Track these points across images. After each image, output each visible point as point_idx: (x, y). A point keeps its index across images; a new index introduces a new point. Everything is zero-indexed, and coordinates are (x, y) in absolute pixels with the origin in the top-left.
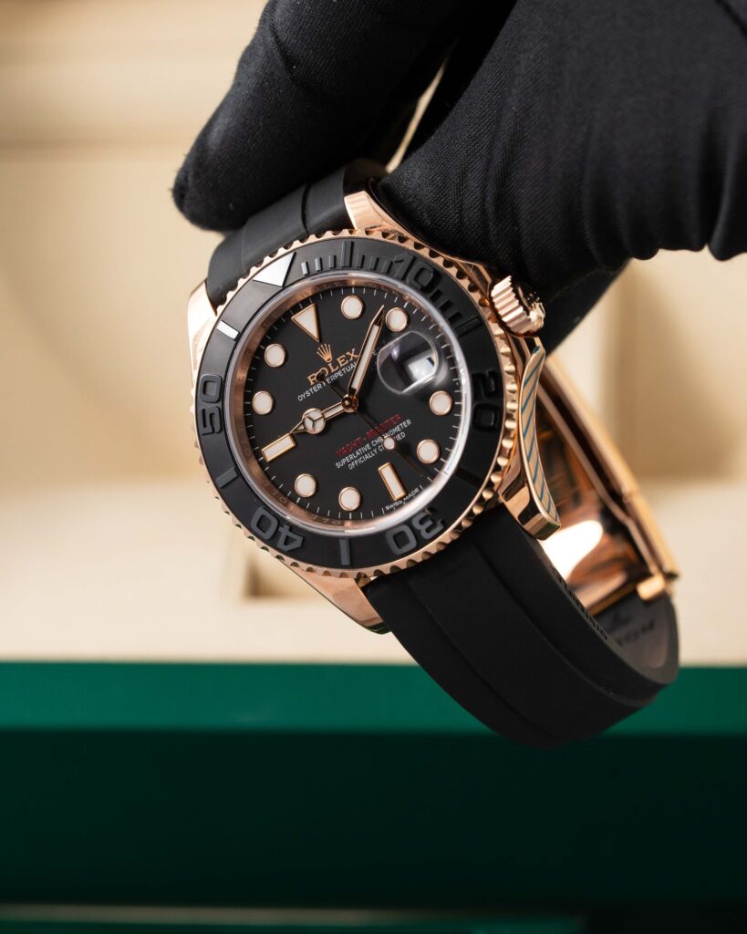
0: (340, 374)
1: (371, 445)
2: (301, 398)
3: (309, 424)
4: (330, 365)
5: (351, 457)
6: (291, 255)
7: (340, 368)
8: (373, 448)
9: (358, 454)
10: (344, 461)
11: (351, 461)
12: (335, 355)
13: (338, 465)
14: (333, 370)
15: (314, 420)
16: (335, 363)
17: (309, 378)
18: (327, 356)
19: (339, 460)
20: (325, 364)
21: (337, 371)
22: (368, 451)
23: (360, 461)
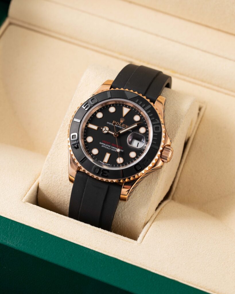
0: (120, 127)
1: (111, 147)
2: (108, 123)
3: (104, 129)
4: (120, 124)
5: (105, 144)
6: (137, 96)
7: (121, 126)
8: (110, 148)
9: (106, 145)
10: (102, 143)
11: (104, 145)
12: (123, 123)
13: (100, 143)
14: (120, 125)
15: (106, 130)
16: (121, 124)
17: (114, 121)
18: (122, 121)
19: (102, 142)
20: (120, 122)
21: (120, 126)
22: (109, 147)
23: (105, 147)
